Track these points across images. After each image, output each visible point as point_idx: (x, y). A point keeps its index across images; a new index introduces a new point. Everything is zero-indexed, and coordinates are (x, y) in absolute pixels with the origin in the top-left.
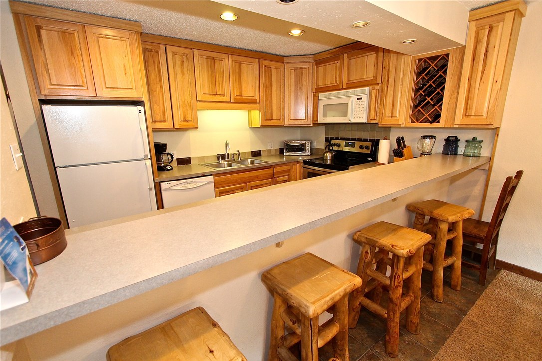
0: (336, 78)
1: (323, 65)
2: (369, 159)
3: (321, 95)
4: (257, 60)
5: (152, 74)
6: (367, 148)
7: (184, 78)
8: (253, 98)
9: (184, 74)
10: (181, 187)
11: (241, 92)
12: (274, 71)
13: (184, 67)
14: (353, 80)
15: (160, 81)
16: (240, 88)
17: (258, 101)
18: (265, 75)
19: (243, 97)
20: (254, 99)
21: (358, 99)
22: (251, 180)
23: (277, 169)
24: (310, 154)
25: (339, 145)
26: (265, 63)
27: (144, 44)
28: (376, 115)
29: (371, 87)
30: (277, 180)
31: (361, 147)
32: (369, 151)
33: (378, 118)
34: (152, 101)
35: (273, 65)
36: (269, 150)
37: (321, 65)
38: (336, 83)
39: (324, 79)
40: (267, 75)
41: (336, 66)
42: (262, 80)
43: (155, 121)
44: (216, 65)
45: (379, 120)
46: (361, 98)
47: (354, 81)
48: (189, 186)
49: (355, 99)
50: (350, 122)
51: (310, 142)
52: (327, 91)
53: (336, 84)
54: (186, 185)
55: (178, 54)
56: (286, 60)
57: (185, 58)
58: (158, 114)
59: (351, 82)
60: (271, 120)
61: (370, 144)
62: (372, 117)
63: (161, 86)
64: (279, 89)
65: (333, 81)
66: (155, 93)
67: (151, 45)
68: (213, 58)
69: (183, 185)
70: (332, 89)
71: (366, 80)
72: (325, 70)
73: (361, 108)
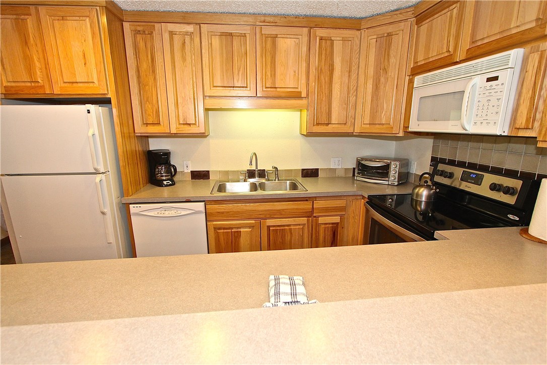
0: (448, 42)
1: (428, 21)
2: (511, 216)
3: (418, 80)
4: (305, 30)
5: (144, 64)
6: (508, 191)
7: (186, 66)
8: (296, 90)
9: (185, 60)
10: (156, 213)
11: (274, 82)
12: (338, 46)
13: (186, 51)
14: (483, 39)
15: (154, 71)
16: (274, 75)
17: (304, 95)
18: (320, 54)
19: (278, 90)
20: (298, 92)
21: (489, 80)
22: (268, 216)
23: (318, 204)
24: (396, 183)
25: (451, 176)
26: (321, 32)
27: (133, 25)
28: (531, 119)
29: (528, 47)
30: (317, 221)
31: (494, 187)
32: (511, 200)
33: (537, 125)
34: (144, 97)
35: (336, 35)
36: (333, 170)
37: (424, 23)
38: (448, 51)
39: (428, 48)
40: (324, 52)
41: (451, 17)
42: (315, 61)
43: (147, 124)
44: (235, 43)
45: (540, 131)
46: (496, 78)
47: (486, 41)
48: (167, 214)
49: (479, 81)
50: (464, 132)
51: (398, 163)
52: (430, 71)
53: (446, 54)
54: (163, 212)
55: (178, 33)
56: (364, 25)
57: (187, 39)
58: (149, 115)
59: (479, 43)
60: (327, 124)
61: (517, 184)
62: (522, 121)
63: (155, 79)
64: (347, 74)
65: (442, 48)
66: (147, 87)
67: (143, 26)
68: (231, 35)
69: (159, 211)
70: (437, 65)
71: (514, 31)
72: (430, 30)
73: (494, 101)
